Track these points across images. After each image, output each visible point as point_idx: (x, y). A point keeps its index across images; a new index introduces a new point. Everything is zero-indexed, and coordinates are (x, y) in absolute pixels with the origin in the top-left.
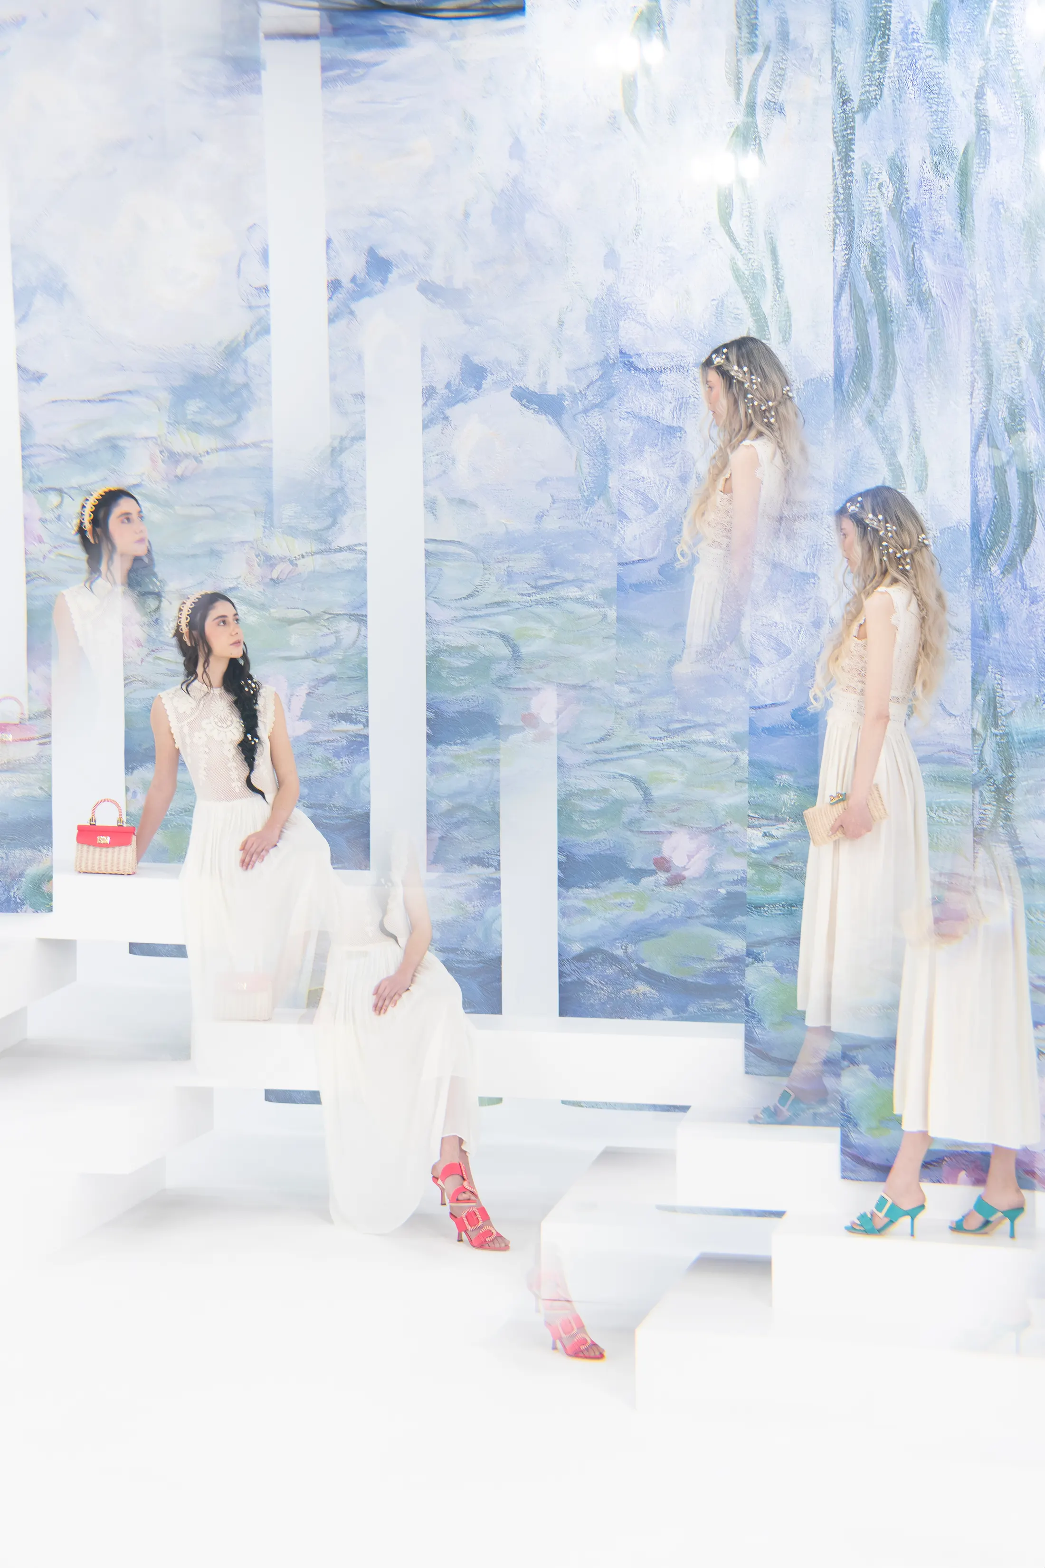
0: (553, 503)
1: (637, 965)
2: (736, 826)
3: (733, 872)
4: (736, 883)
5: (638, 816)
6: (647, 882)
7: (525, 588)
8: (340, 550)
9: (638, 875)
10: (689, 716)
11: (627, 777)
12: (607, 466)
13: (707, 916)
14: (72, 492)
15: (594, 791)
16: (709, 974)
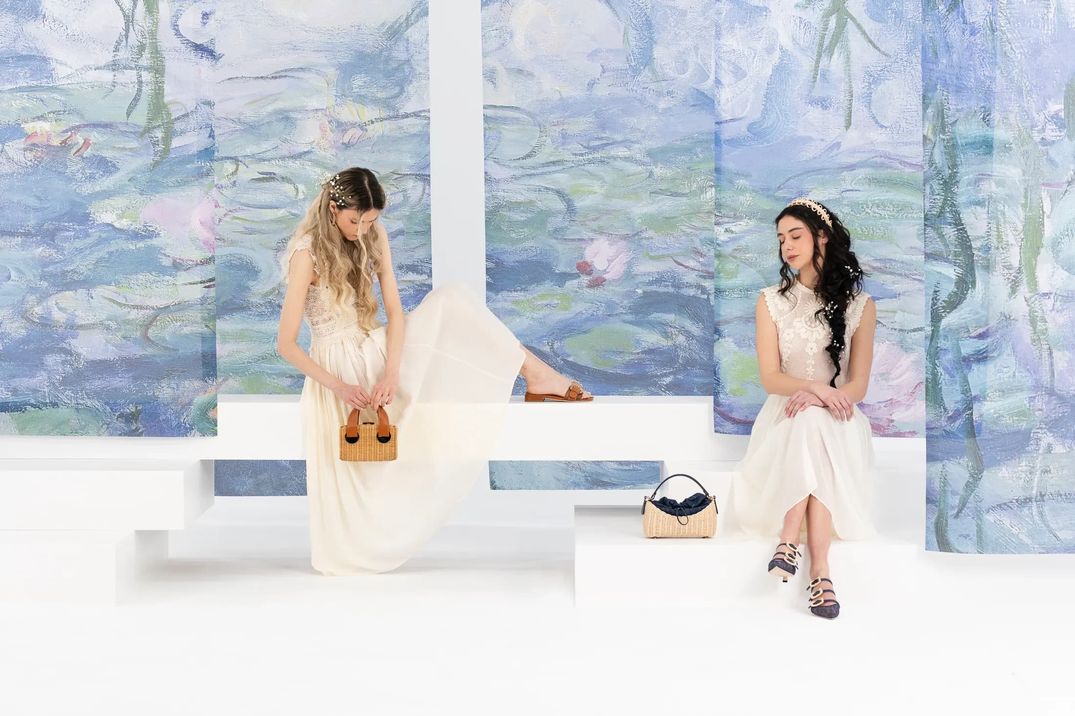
0: (604, 73)
1: (562, 360)
2: (651, 233)
3: (649, 274)
4: (651, 283)
5: (561, 225)
6: (571, 284)
7: (579, 148)
8: (407, 116)
9: (563, 278)
10: (607, 134)
11: (552, 190)
12: (652, 39)
13: (625, 314)
14: (247, 161)
15: (521, 203)
16: (628, 365)
